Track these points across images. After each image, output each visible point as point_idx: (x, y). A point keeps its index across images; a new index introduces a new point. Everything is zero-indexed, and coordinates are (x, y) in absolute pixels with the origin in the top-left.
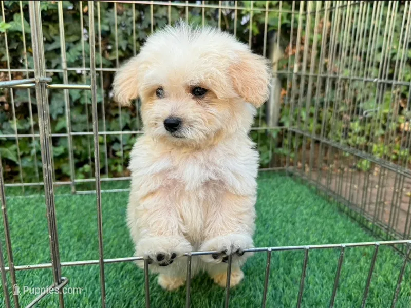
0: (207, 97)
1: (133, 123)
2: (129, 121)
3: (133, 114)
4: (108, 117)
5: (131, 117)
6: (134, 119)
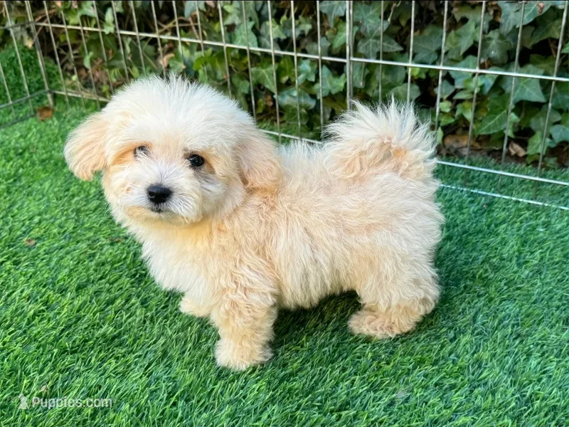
0: (205, 167)
6: (490, 34)
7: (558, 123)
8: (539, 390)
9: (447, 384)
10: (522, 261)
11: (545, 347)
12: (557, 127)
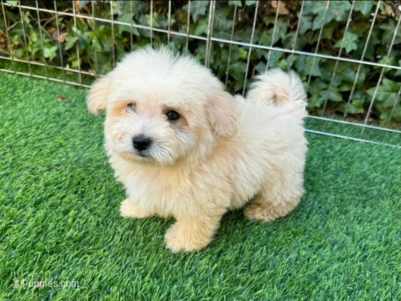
0: (179, 123)
1: (288, 40)
2: (283, 37)
3: (292, 27)
4: (260, 25)
5: (289, 30)
6: (290, 34)
7: (324, 89)
8: (369, 243)
9: (316, 244)
10: (325, 169)
11: (359, 218)
12: (324, 91)
